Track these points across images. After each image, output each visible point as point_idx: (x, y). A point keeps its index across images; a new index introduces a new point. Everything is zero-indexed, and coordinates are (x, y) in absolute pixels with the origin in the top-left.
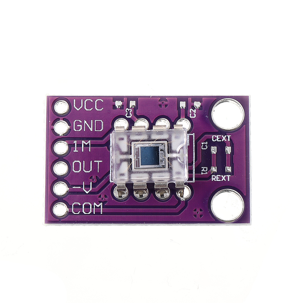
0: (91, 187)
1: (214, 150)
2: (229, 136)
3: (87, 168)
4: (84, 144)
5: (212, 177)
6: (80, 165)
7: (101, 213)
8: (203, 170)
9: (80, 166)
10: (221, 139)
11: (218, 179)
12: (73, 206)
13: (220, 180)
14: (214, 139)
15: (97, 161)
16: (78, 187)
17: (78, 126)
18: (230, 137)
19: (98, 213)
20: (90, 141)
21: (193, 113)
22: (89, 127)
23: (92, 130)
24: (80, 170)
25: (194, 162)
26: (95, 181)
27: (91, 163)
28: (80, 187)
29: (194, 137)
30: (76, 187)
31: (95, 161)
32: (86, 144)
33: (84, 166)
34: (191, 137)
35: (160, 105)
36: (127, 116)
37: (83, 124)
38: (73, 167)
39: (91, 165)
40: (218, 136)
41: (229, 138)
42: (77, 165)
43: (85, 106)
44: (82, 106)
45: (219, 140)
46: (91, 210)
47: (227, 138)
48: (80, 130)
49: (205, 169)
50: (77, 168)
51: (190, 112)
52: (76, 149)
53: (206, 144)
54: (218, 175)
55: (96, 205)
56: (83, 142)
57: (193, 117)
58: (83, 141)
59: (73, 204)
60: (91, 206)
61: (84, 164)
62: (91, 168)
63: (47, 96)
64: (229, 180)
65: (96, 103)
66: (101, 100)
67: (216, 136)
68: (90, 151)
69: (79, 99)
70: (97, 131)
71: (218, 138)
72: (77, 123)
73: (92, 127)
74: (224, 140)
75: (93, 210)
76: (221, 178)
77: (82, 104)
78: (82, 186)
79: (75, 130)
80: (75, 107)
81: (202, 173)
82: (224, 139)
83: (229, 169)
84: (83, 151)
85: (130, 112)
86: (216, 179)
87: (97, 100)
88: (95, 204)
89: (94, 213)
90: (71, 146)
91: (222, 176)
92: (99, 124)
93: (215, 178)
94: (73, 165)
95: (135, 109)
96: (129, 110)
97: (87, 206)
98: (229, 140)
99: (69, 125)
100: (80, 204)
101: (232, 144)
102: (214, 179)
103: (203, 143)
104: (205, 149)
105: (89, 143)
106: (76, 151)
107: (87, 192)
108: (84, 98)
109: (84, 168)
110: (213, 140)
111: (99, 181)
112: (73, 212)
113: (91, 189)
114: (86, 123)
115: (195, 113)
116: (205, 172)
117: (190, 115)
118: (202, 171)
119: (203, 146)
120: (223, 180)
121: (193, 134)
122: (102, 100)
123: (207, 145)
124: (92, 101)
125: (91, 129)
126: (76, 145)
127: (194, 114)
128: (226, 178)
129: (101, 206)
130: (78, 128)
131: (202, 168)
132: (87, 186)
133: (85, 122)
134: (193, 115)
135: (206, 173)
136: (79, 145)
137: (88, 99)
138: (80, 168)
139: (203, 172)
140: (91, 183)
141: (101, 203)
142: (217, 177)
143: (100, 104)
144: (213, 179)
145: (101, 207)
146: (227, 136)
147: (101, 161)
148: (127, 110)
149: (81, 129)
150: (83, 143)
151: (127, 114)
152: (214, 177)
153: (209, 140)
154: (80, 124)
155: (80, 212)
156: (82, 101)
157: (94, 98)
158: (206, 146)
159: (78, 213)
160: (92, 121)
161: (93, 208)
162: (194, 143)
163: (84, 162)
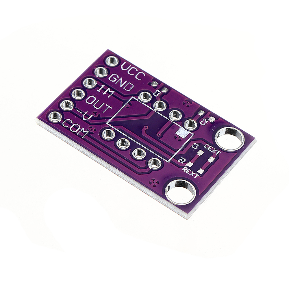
2: (219, 152)
3: (97, 105)
4: (108, 91)
5: (184, 168)
6: (94, 100)
7: (82, 137)
9: (94, 101)
10: (212, 149)
11: (188, 172)
12: (66, 120)
13: (188, 173)
15: (108, 106)
17: (114, 78)
19: (80, 136)
20: (114, 91)
21: (204, 121)
22: (121, 83)
24: (91, 103)
25: (179, 150)
26: (96, 116)
27: (103, 104)
28: (81, 113)
29: (192, 136)
30: (79, 111)
31: (107, 105)
32: (110, 92)
33: (96, 103)
34: (189, 135)
35: (184, 103)
37: (118, 79)
40: (210, 146)
41: (218, 153)
42: (92, 99)
43: (130, 70)
44: (127, 69)
45: (209, 149)
46: (77, 131)
47: (216, 152)
48: (113, 81)
49: (183, 160)
50: (90, 101)
51: (203, 120)
52: (100, 90)
56: (109, 89)
57: (202, 124)
59: (68, 119)
61: (97, 101)
62: (100, 107)
64: (195, 178)
65: (138, 74)
68: (109, 97)
69: (128, 64)
70: (125, 89)
71: (209, 148)
72: (115, 76)
73: (123, 84)
74: (213, 152)
75: (78, 132)
76: (190, 172)
78: (83, 114)
79: (109, 79)
80: (122, 67)
83: (201, 171)
84: (103, 94)
85: (159, 93)
86: (186, 171)
87: (141, 72)
88: (83, 129)
89: (77, 134)
90: (98, 86)
91: (192, 172)
92: (129, 86)
94: (89, 97)
95: (164, 94)
96: (159, 91)
98: (217, 154)
100: (72, 122)
101: (217, 158)
102: (185, 170)
103: (195, 144)
104: (194, 148)
105: (112, 92)
106: (98, 91)
107: (84, 119)
108: (133, 66)
110: (205, 147)
111: (99, 118)
112: (63, 124)
113: (89, 119)
115: (206, 123)
116: (182, 162)
117: (202, 122)
118: (180, 159)
120: (191, 174)
121: (193, 134)
122: (144, 74)
123: (198, 147)
124: (137, 71)
125: (121, 86)
126: (102, 87)
128: (194, 175)
131: (182, 158)
132: (87, 116)
133: (121, 79)
134: (203, 123)
136: (104, 90)
138: (93, 102)
139: (180, 161)
140: (92, 115)
141: (88, 132)
142: (188, 170)
143: (140, 76)
145: (86, 134)
146: (218, 151)
147: (111, 108)
148: (157, 91)
149: (114, 81)
151: (155, 93)
152: (186, 169)
153: (202, 145)
154: (116, 78)
155: (68, 127)
157: (140, 70)
159: (66, 127)
160: (126, 81)
161: (80, 130)
162: (189, 140)
163: (99, 100)
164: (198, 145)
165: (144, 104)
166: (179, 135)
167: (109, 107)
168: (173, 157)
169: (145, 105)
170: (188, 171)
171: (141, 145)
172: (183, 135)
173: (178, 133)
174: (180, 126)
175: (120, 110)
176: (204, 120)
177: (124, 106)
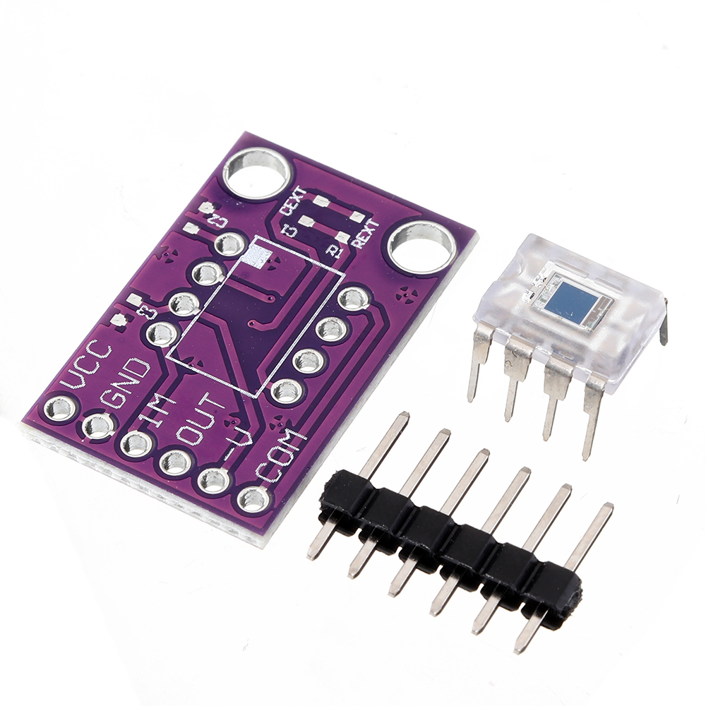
0: (245, 432)
1: (306, 221)
3: (206, 421)
4: (156, 405)
5: (354, 245)
6: (190, 429)
7: (306, 439)
8: (332, 253)
9: (193, 430)
10: (294, 202)
11: (365, 238)
12: (260, 476)
13: (368, 238)
14: (288, 212)
16: (231, 452)
17: (114, 399)
18: (299, 188)
19: (302, 444)
20: (155, 394)
21: (217, 221)
22: (128, 383)
23: (138, 382)
24: (200, 434)
25: (307, 259)
26: (238, 421)
27: (199, 411)
28: (233, 450)
29: (262, 239)
30: (229, 455)
31: (200, 403)
32: (157, 402)
33: (197, 425)
34: (259, 243)
35: (169, 261)
36: (151, 319)
37: (115, 390)
38: (186, 441)
39: (202, 412)
40: (285, 204)
41: (300, 191)
42: (187, 435)
43: (84, 371)
44: (81, 376)
45: (293, 206)
46: (288, 452)
47: (298, 193)
48: (124, 400)
49: (333, 249)
50: (193, 437)
51: (212, 223)
52: (155, 422)
53: (288, 228)
54: (357, 237)
55: (284, 439)
56: (150, 405)
58: (148, 405)
59: (257, 474)
60: (280, 448)
61: (192, 423)
62: (208, 415)
63: (22, 421)
64: (377, 225)
65: (92, 353)
66: (91, 343)
67: (284, 208)
68: (174, 402)
69: (65, 374)
70: (144, 375)
71: (290, 206)
72: (108, 398)
73: (132, 379)
74: (299, 199)
75: (291, 450)
76: (366, 234)
77: (77, 374)
78: (235, 446)
79: (120, 407)
80: (76, 387)
81: (337, 257)
82: (297, 198)
83: (357, 217)
84: (166, 413)
85: (147, 309)
86: (362, 242)
87: (88, 348)
88: (281, 440)
89: (298, 449)
90: (144, 427)
91: (363, 230)
92: (134, 366)
93: (360, 242)
94: (183, 440)
95: (146, 300)
96: (141, 310)
97: (278, 455)
98: (304, 192)
99: (101, 411)
100: (265, 464)
101: (316, 192)
102: (360, 244)
103: (283, 232)
104: (295, 233)
105: (159, 398)
106: (158, 424)
107: (250, 442)
108: (69, 364)
109: (200, 426)
110: (288, 215)
111: (242, 415)
112: (273, 481)
113: (247, 433)
114: (119, 384)
115: (221, 217)
116: (338, 252)
117: (217, 225)
118: (333, 255)
119: (287, 234)
120: (370, 233)
121: (257, 237)
122: (93, 342)
123: (291, 226)
124: (84, 357)
125: (136, 382)
126: (147, 419)
127: (220, 219)
128: (370, 226)
129: (291, 432)
130: (119, 400)
131: (327, 252)
132: (240, 437)
133: (115, 385)
134: (221, 222)
135: (341, 251)
136: (153, 414)
137: (75, 360)
138: (196, 432)
139: (336, 254)
140: (237, 428)
141: (286, 430)
142: (360, 238)
143: (99, 349)
144: (359, 246)
145: (293, 433)
146: (295, 191)
147: (207, 394)
149: (123, 397)
150: (152, 407)
151: (147, 316)
152: (357, 243)
153: (285, 220)
154: (112, 394)
155: (279, 471)
156: (72, 372)
157: (81, 350)
158: (291, 229)
159: (280, 474)
160: (120, 374)
161: (285, 447)
162: (274, 244)
163: (189, 421)
164: (286, 226)
165: (183, 335)
166: (265, 262)
167: (204, 398)
168: (327, 268)
169: (186, 332)
170: (362, 239)
171: (306, 328)
172: (264, 255)
173: (259, 265)
174: (239, 262)
175: (209, 376)
176: (212, 221)
177: (198, 371)
